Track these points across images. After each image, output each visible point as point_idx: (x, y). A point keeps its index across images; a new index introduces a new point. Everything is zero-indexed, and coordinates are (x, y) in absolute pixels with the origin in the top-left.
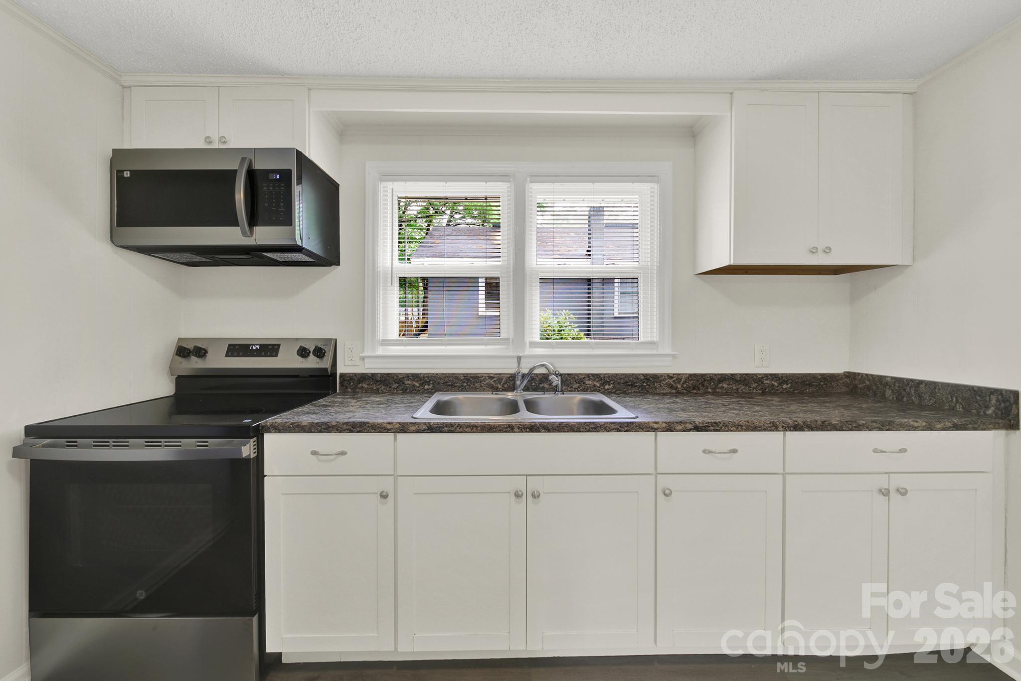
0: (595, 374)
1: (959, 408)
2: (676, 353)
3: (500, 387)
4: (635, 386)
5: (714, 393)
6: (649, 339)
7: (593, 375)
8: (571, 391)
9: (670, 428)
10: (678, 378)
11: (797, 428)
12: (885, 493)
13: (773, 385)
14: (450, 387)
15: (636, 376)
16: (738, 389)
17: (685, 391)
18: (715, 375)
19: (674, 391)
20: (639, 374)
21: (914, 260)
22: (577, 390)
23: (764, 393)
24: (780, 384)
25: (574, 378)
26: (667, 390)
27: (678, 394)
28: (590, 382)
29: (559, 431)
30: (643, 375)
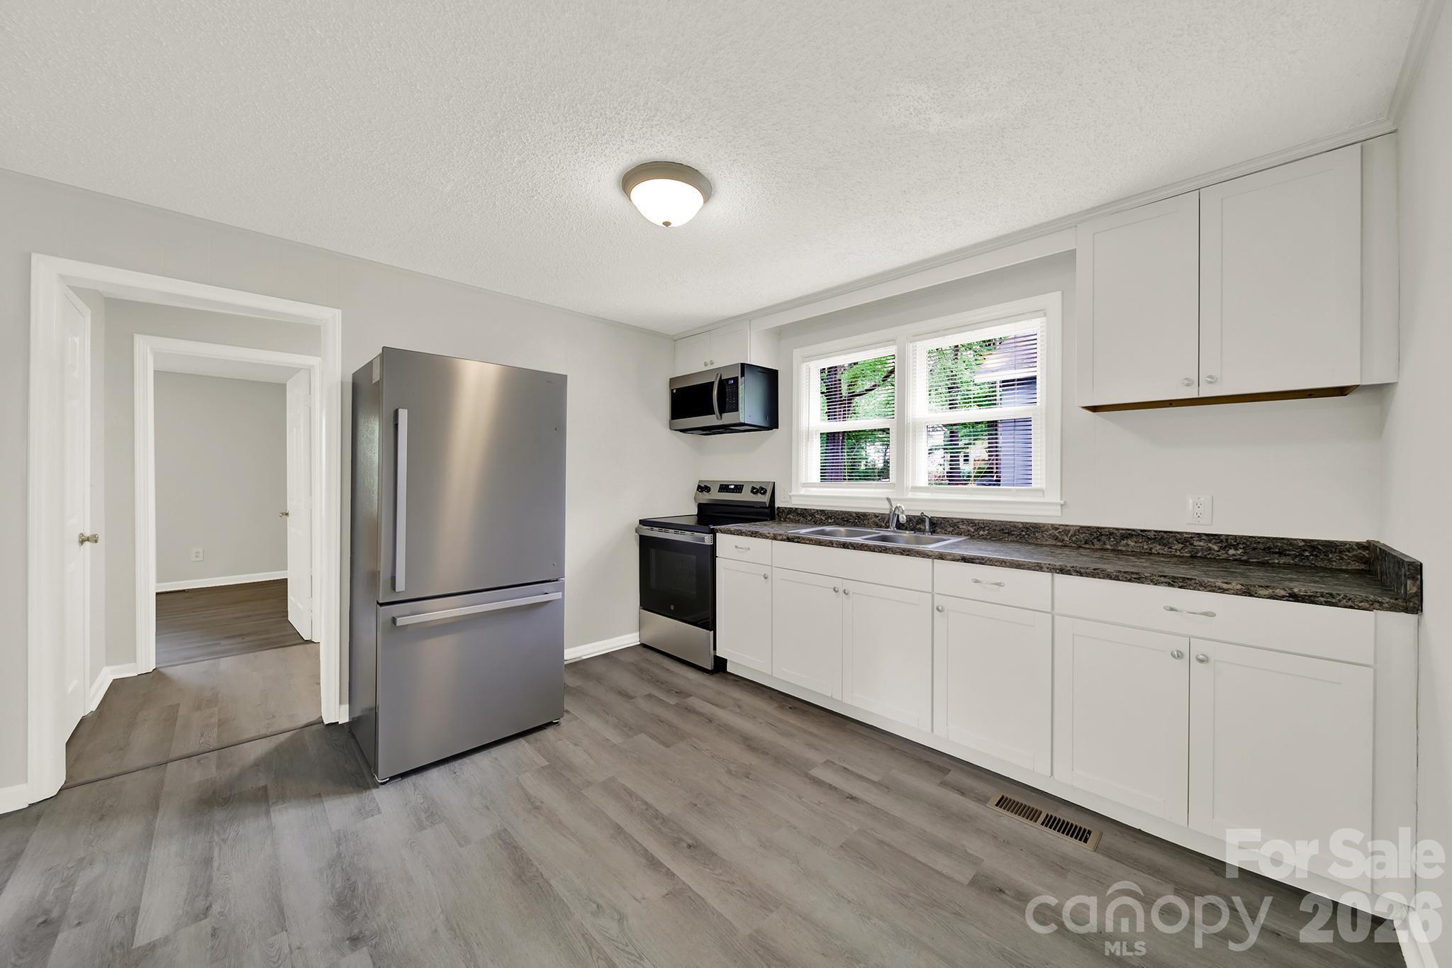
0: (969, 519)
2: (1065, 502)
4: (1013, 535)
6: (1038, 486)
8: (946, 533)
9: (941, 556)
10: (1065, 529)
15: (1016, 524)
17: (1073, 545)
22: (951, 533)
26: (1050, 541)
27: (1065, 546)
28: (964, 527)
30: (1024, 523)
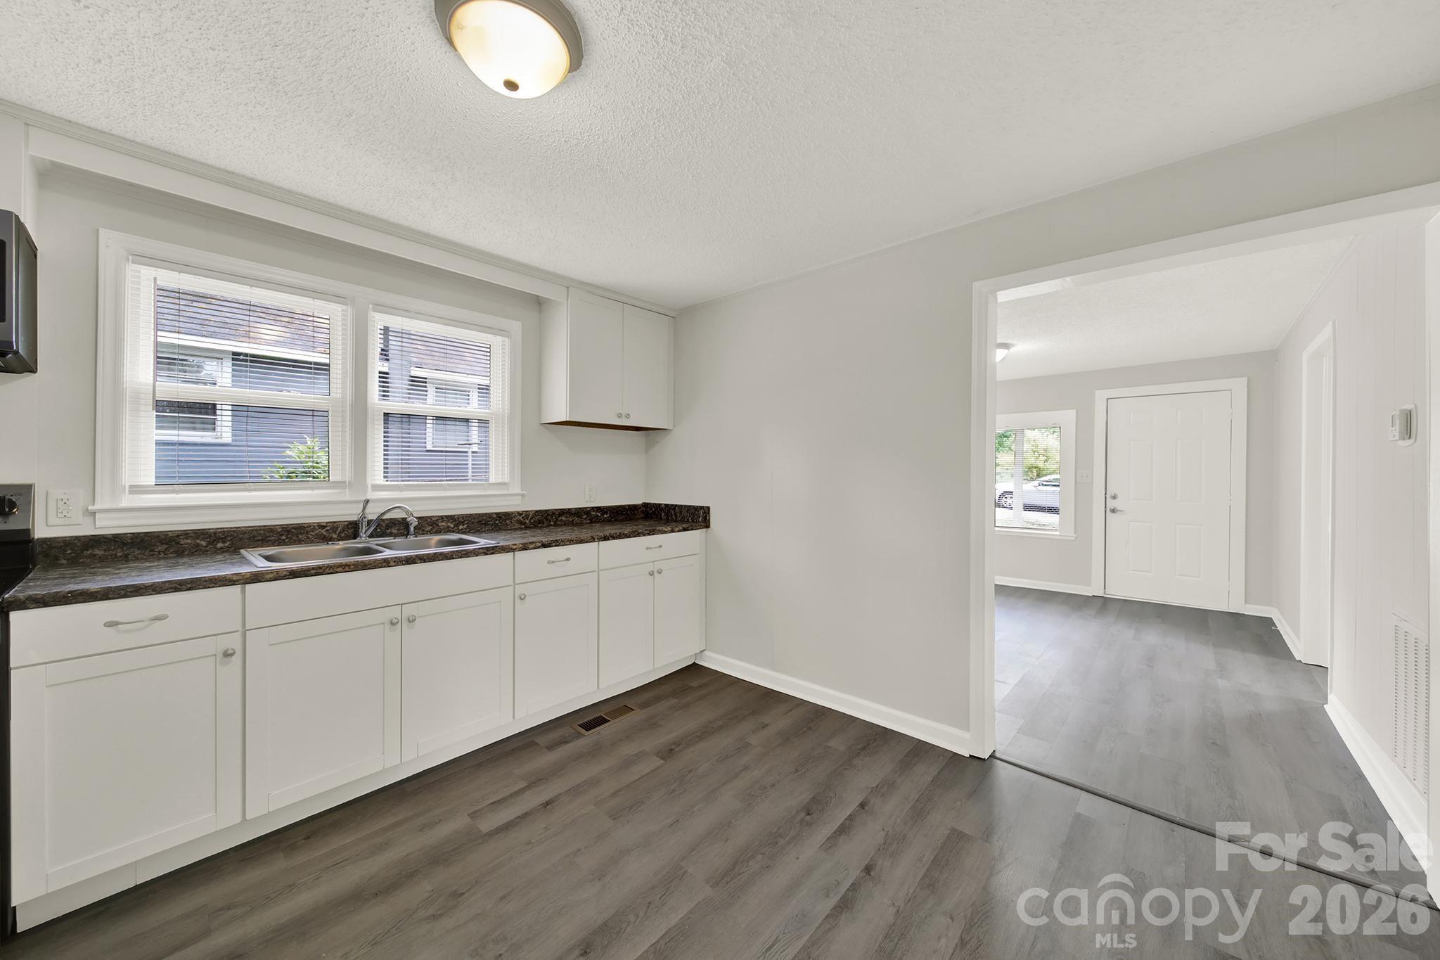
0: (449, 516)
1: (690, 520)
2: (525, 492)
3: (334, 536)
5: (555, 525)
6: (500, 480)
7: (447, 517)
8: (423, 534)
9: (525, 547)
10: (526, 514)
11: (606, 538)
12: (651, 574)
13: (598, 516)
14: (259, 543)
15: (489, 515)
16: (573, 521)
17: (532, 526)
18: (556, 510)
19: (523, 526)
20: (492, 513)
21: (674, 427)
22: (430, 532)
23: (591, 522)
24: (602, 514)
25: (427, 520)
26: (517, 526)
27: (527, 528)
28: (443, 524)
29: (434, 561)
30: (496, 513)
